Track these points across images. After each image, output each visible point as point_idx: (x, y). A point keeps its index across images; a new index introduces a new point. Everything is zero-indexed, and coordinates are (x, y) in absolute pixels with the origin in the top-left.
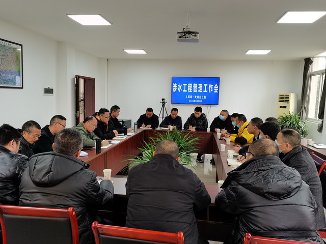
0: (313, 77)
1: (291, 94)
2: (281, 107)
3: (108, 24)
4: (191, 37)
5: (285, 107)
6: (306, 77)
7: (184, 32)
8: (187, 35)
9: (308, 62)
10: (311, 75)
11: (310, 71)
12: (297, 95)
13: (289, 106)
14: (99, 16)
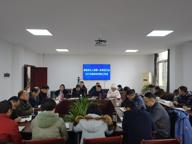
0: (160, 64)
1: (149, 73)
2: (144, 80)
3: (51, 35)
4: (103, 43)
5: (147, 80)
6: (156, 64)
7: (99, 41)
8: (101, 42)
9: (156, 56)
10: (158, 63)
11: (157, 61)
12: (152, 74)
13: (149, 79)
14: (47, 30)
